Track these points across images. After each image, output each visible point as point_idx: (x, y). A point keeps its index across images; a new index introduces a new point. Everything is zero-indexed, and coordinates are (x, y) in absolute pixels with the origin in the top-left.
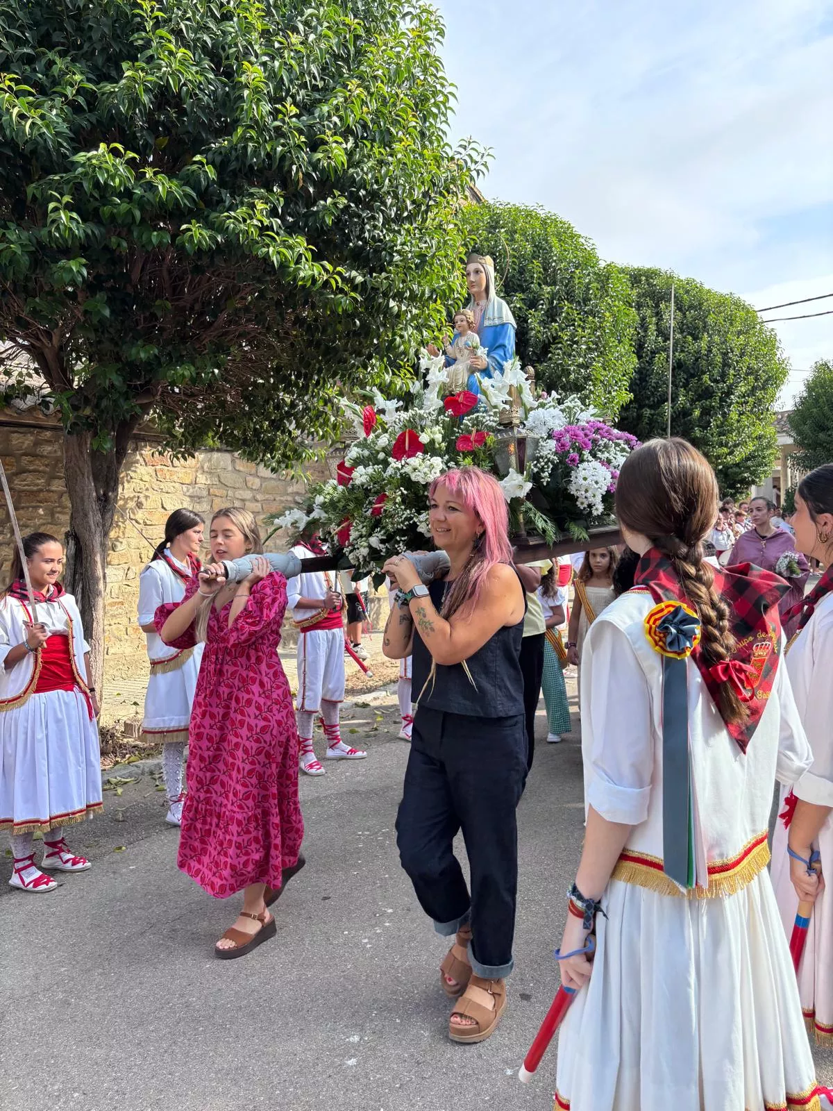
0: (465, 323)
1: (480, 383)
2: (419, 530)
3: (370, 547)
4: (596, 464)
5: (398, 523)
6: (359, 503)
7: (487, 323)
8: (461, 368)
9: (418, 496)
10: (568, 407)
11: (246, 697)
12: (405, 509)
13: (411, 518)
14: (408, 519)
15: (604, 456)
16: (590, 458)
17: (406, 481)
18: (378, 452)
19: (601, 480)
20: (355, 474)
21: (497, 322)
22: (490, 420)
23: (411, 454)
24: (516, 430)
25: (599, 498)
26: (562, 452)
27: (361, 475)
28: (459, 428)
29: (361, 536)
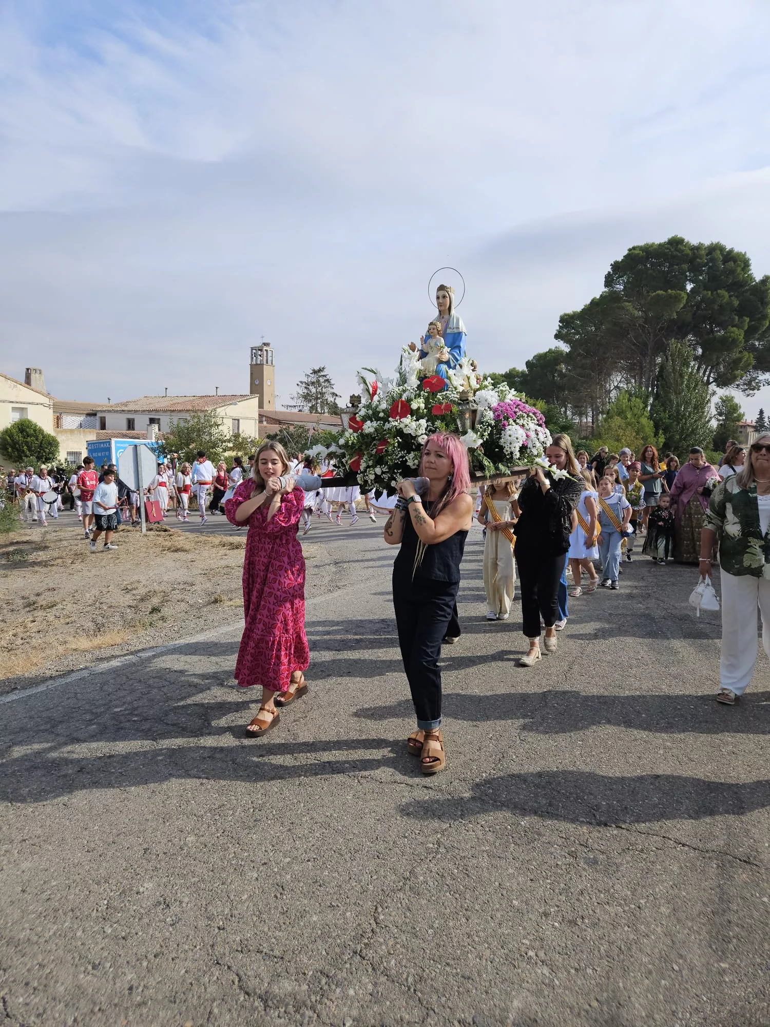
0: (436, 330)
1: (447, 372)
2: (408, 464)
3: (375, 474)
4: (518, 427)
5: (395, 459)
6: (368, 445)
7: (449, 331)
8: (431, 360)
9: (408, 442)
10: (502, 390)
11: (278, 564)
12: (400, 451)
13: (404, 457)
14: (402, 457)
15: (521, 422)
16: (514, 424)
17: (399, 432)
18: (379, 412)
19: (520, 437)
20: (365, 427)
21: (456, 331)
22: (455, 396)
23: (403, 415)
24: (471, 404)
25: (518, 449)
26: (497, 419)
27: (369, 427)
28: (433, 400)
29: (368, 467)
